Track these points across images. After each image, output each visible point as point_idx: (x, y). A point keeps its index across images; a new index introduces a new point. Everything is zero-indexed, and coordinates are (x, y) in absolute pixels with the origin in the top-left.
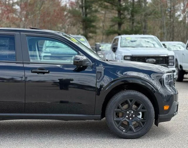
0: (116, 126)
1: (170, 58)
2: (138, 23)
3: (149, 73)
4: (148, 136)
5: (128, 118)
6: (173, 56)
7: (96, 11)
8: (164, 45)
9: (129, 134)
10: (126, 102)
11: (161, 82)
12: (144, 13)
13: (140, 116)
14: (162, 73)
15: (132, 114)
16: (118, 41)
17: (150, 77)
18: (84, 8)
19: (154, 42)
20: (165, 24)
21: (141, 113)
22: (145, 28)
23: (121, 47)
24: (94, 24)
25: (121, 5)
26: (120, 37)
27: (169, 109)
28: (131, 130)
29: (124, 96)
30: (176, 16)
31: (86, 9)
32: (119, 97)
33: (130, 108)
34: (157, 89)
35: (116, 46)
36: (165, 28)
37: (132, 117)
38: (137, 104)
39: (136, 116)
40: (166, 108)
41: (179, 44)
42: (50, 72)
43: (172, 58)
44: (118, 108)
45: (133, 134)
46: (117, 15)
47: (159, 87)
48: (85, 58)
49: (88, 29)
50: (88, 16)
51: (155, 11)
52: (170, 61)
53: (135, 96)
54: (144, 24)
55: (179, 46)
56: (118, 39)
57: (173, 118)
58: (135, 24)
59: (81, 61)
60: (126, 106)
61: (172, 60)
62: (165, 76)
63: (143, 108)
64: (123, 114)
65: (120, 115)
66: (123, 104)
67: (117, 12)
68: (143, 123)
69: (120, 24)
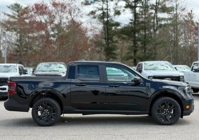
0: (158, 118)
1: (181, 77)
2: (149, 50)
3: (177, 86)
4: (177, 124)
5: (165, 113)
6: (183, 76)
7: (117, 42)
8: (176, 68)
9: (166, 122)
10: (164, 104)
11: (184, 91)
12: (154, 43)
13: (172, 112)
14: (184, 87)
15: (168, 111)
16: (142, 65)
17: (178, 88)
18: (107, 39)
19: (167, 66)
20: (171, 51)
21: (172, 110)
22: (155, 54)
23: (145, 70)
24: (114, 52)
25: (135, 37)
26: (143, 63)
27: (190, 108)
28: (167, 120)
29: (162, 100)
30: (179, 44)
31: (108, 40)
32: (160, 100)
33: (166, 107)
34: (182, 96)
35: (141, 70)
36: (171, 54)
37: (167, 112)
38: (171, 105)
39: (170, 112)
40: (188, 107)
41: (184, 67)
42: (120, 86)
43: (183, 77)
44: (159, 107)
45: (169, 123)
46: (132, 45)
47: (183, 95)
48: (139, 78)
49: (110, 55)
50: (110, 45)
51: (163, 41)
52: (181, 80)
53: (169, 100)
54: (154, 51)
55: (184, 68)
56: (142, 64)
57: (191, 114)
58: (147, 51)
59: (138, 80)
60: (163, 106)
61: (183, 79)
62: (186, 88)
63: (174, 107)
64: (162, 111)
65: (160, 111)
66: (162, 105)
67: (133, 42)
68: (174, 116)
69: (135, 52)
